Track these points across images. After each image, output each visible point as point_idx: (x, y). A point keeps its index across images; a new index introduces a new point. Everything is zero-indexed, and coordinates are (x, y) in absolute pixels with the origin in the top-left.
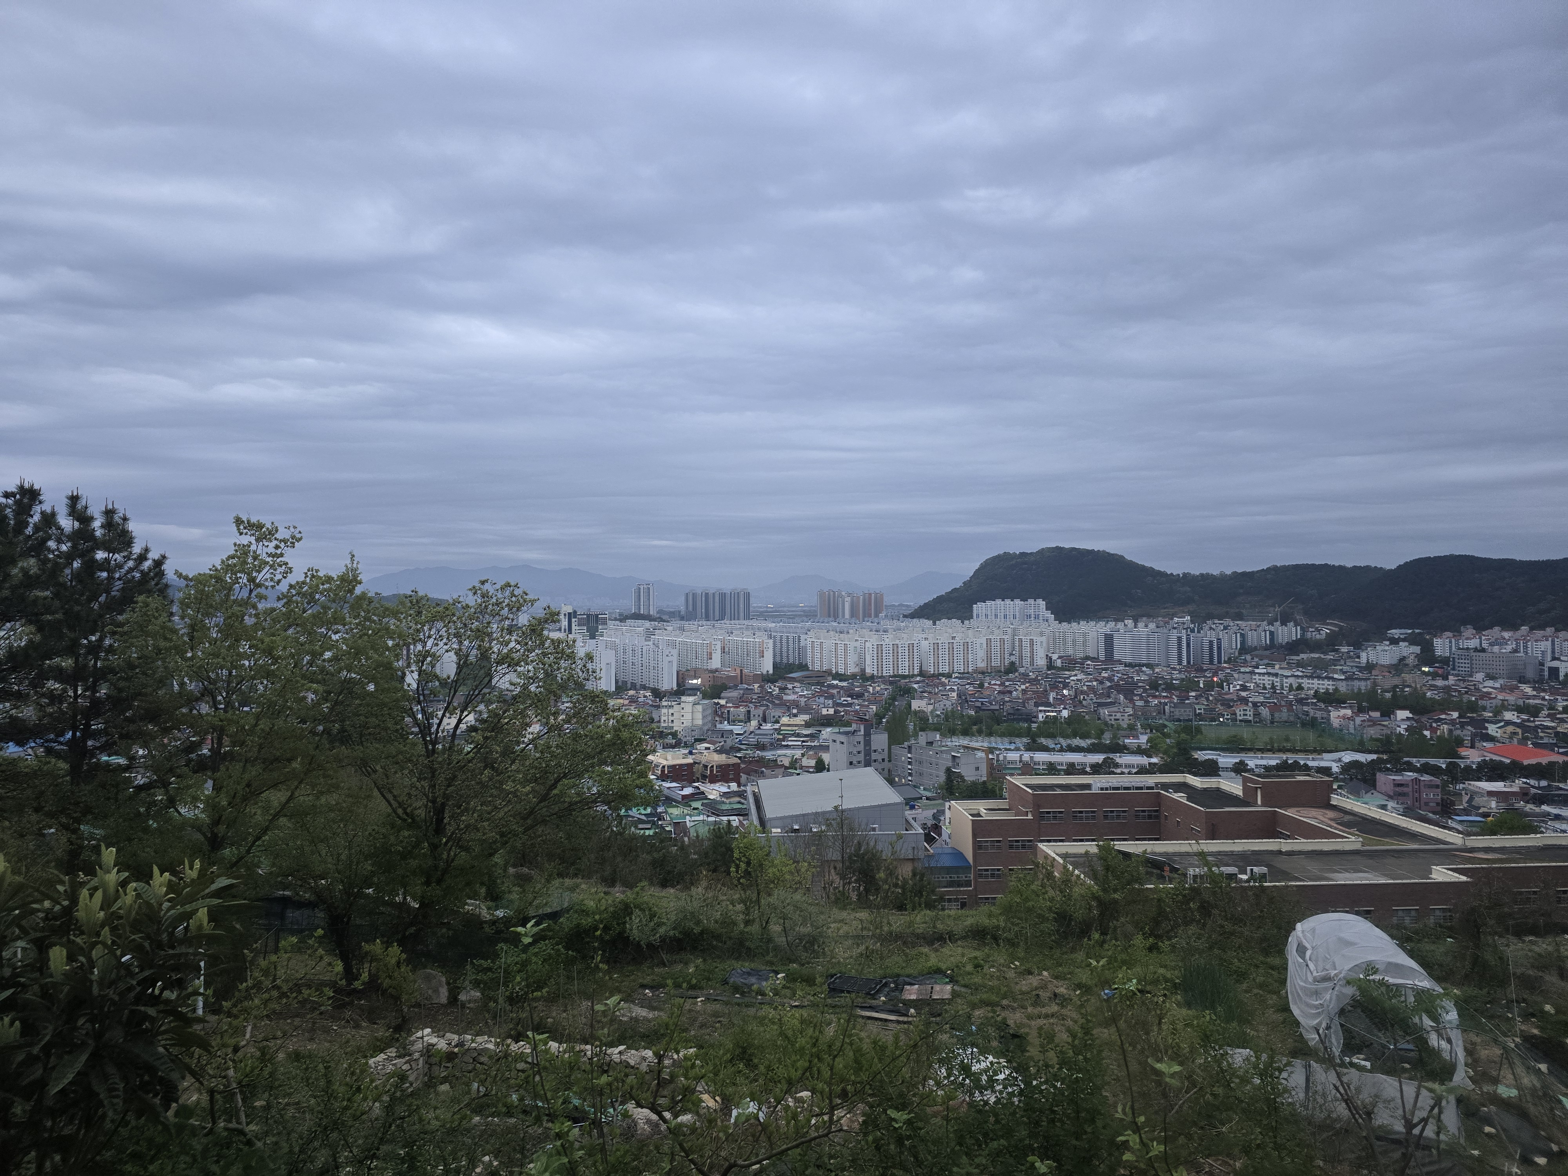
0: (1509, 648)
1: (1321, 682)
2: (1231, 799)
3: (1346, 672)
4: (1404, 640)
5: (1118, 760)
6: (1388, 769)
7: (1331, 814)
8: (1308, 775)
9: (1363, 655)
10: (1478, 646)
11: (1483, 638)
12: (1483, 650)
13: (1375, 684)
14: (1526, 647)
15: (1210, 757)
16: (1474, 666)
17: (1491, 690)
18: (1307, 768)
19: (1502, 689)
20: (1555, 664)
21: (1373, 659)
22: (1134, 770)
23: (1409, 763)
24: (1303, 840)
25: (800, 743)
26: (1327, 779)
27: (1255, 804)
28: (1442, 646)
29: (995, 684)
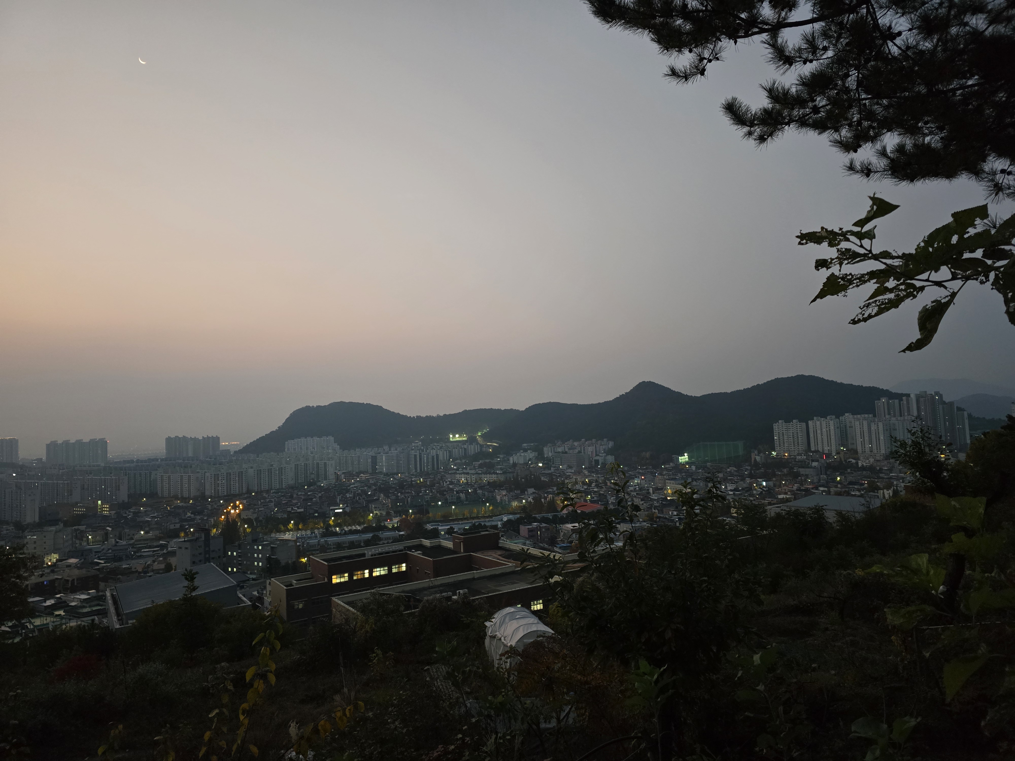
0: (577, 451)
1: (491, 476)
2: (447, 551)
3: (503, 469)
4: (530, 449)
5: (381, 536)
6: (525, 522)
7: (499, 552)
8: (487, 531)
9: (511, 459)
10: (564, 450)
11: (566, 446)
12: (566, 453)
13: (517, 475)
14: (584, 450)
15: (434, 527)
16: (563, 461)
17: (570, 474)
18: (485, 526)
19: (575, 473)
21: (516, 460)
22: (390, 541)
23: (535, 518)
24: (486, 570)
25: (151, 553)
26: (496, 531)
27: (460, 553)
28: (548, 452)
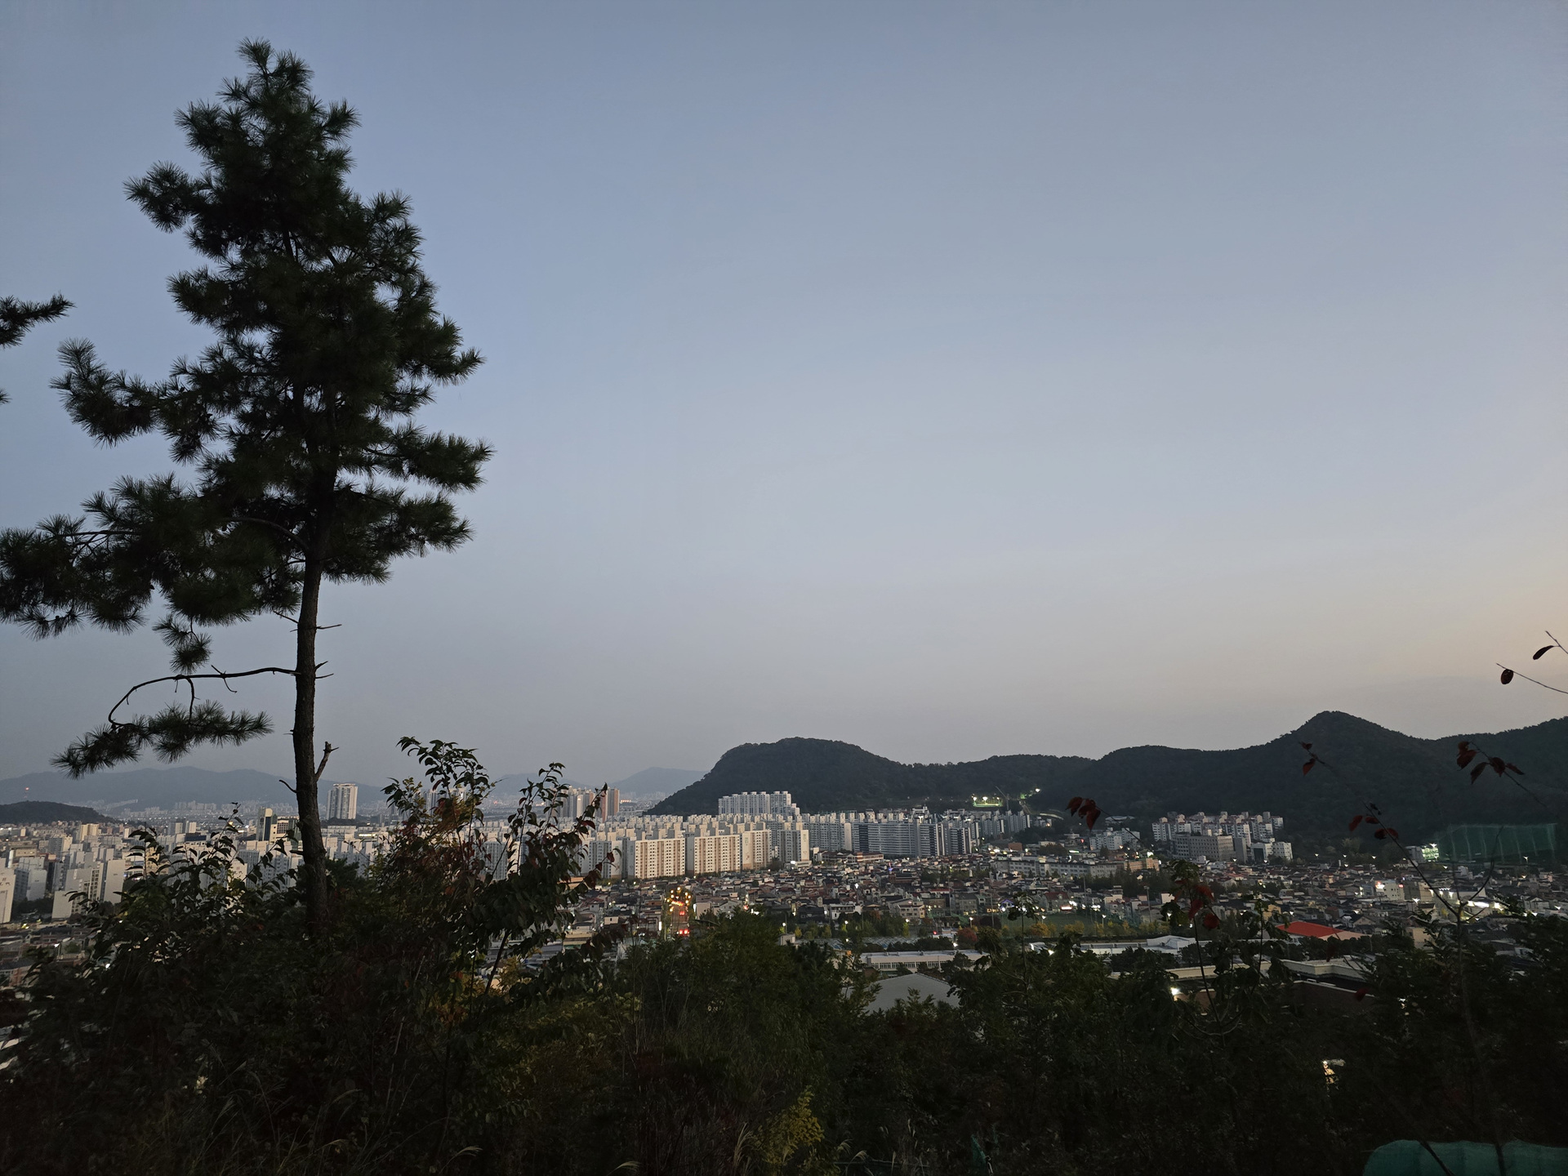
4: (1123, 826)
12: (1198, 834)
14: (1231, 830)
16: (1193, 849)
20: (1259, 846)
28: (1159, 830)
29: (770, 882)
